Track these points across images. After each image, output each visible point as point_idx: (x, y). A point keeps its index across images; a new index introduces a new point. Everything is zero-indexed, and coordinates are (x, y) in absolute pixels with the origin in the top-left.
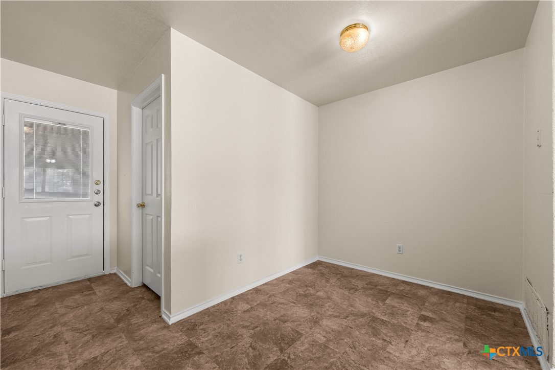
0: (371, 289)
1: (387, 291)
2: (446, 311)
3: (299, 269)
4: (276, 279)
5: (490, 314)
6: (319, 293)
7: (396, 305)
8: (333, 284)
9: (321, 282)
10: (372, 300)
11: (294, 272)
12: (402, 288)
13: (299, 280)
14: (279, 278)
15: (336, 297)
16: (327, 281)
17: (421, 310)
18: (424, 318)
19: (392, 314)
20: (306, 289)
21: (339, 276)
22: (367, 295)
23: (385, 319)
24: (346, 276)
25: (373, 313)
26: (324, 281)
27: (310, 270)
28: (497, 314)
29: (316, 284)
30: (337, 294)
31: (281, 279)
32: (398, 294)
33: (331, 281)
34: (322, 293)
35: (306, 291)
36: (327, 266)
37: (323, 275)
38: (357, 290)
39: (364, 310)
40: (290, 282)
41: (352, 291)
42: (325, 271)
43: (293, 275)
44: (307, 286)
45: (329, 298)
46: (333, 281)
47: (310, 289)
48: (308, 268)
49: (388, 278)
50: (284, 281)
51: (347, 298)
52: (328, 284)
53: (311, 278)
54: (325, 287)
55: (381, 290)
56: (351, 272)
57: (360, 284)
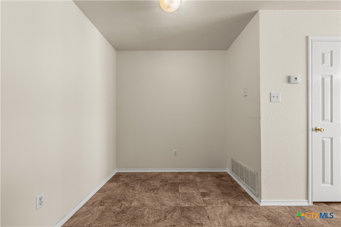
0: (166, 185)
1: (175, 183)
2: (208, 185)
3: (104, 186)
4: (85, 205)
5: (222, 179)
6: (133, 204)
7: (186, 191)
8: (140, 190)
9: (129, 192)
10: (172, 193)
11: (100, 191)
12: (181, 178)
13: (109, 198)
14: (87, 202)
15: (148, 202)
16: (134, 189)
17: (198, 189)
18: (204, 195)
19: (188, 200)
20: (120, 204)
21: (140, 182)
22: (166, 191)
23: (188, 206)
24: (145, 180)
25: (178, 204)
26: (131, 190)
27: (114, 184)
28: (223, 178)
29: (127, 196)
30: (147, 198)
31: (91, 203)
32: (182, 183)
33: (137, 188)
34: (136, 203)
35: (121, 206)
36: (127, 176)
37: (127, 184)
38: (158, 189)
39: (172, 204)
40: (102, 203)
41: (156, 191)
42: (127, 180)
43: (101, 194)
44: (119, 201)
45: (143, 205)
46: (138, 187)
47: (123, 203)
48: (112, 182)
49: (169, 173)
50: (95, 204)
51: (156, 199)
52: (136, 192)
53: (119, 191)
54: (135, 196)
55: (171, 183)
56: (146, 176)
57: (157, 183)
